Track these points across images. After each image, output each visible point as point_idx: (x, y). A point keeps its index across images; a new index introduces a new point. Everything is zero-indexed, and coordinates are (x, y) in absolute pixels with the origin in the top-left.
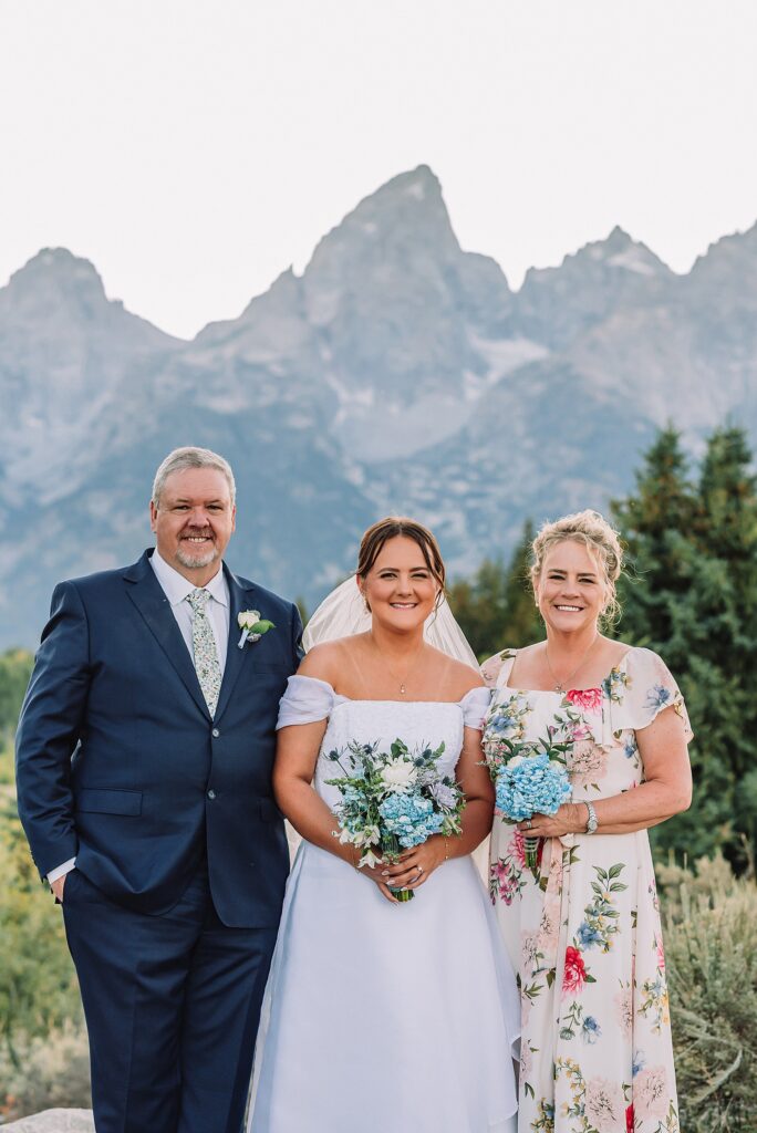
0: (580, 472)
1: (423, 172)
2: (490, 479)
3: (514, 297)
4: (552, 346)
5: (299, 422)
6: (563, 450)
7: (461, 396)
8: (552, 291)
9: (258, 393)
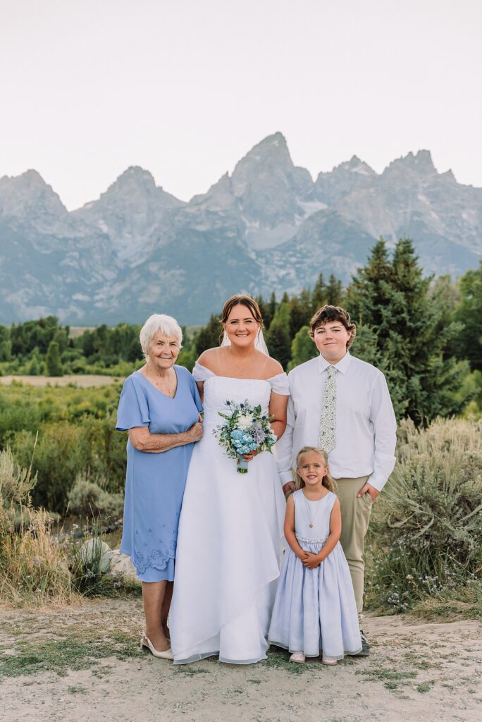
0: (340, 253)
1: (279, 134)
2: (305, 256)
3: (314, 185)
4: (329, 204)
5: (231, 235)
6: (333, 245)
7: (293, 224)
8: (329, 182)
9: (215, 223)
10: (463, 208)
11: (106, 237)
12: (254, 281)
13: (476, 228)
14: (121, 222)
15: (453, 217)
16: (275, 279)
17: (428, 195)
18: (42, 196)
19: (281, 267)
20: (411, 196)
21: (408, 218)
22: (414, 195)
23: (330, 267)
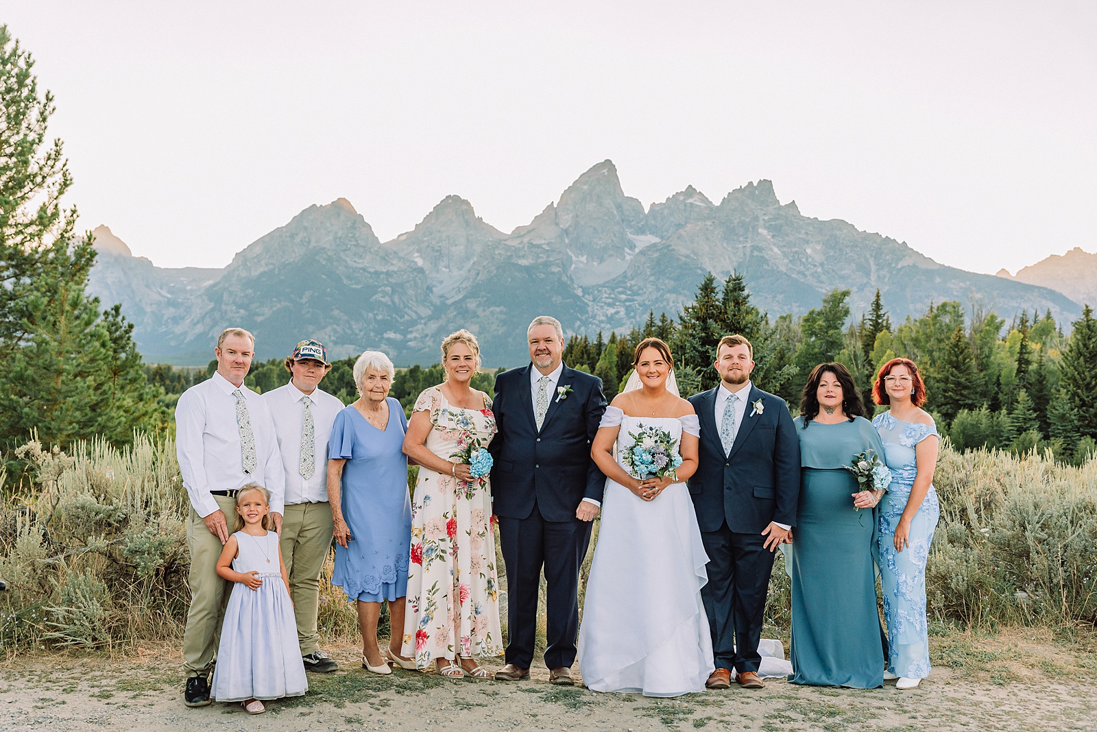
0: (673, 291)
1: (608, 162)
2: (635, 294)
3: (646, 216)
4: (662, 238)
5: (556, 270)
6: (667, 281)
7: (624, 259)
8: (662, 214)
9: (538, 257)
10: (808, 242)
11: (421, 270)
12: (579, 319)
13: (822, 264)
14: (437, 255)
15: (796, 252)
16: (604, 318)
17: (769, 228)
18: (353, 227)
19: (609, 305)
20: (750, 229)
21: (748, 253)
22: (755, 228)
23: (662, 306)
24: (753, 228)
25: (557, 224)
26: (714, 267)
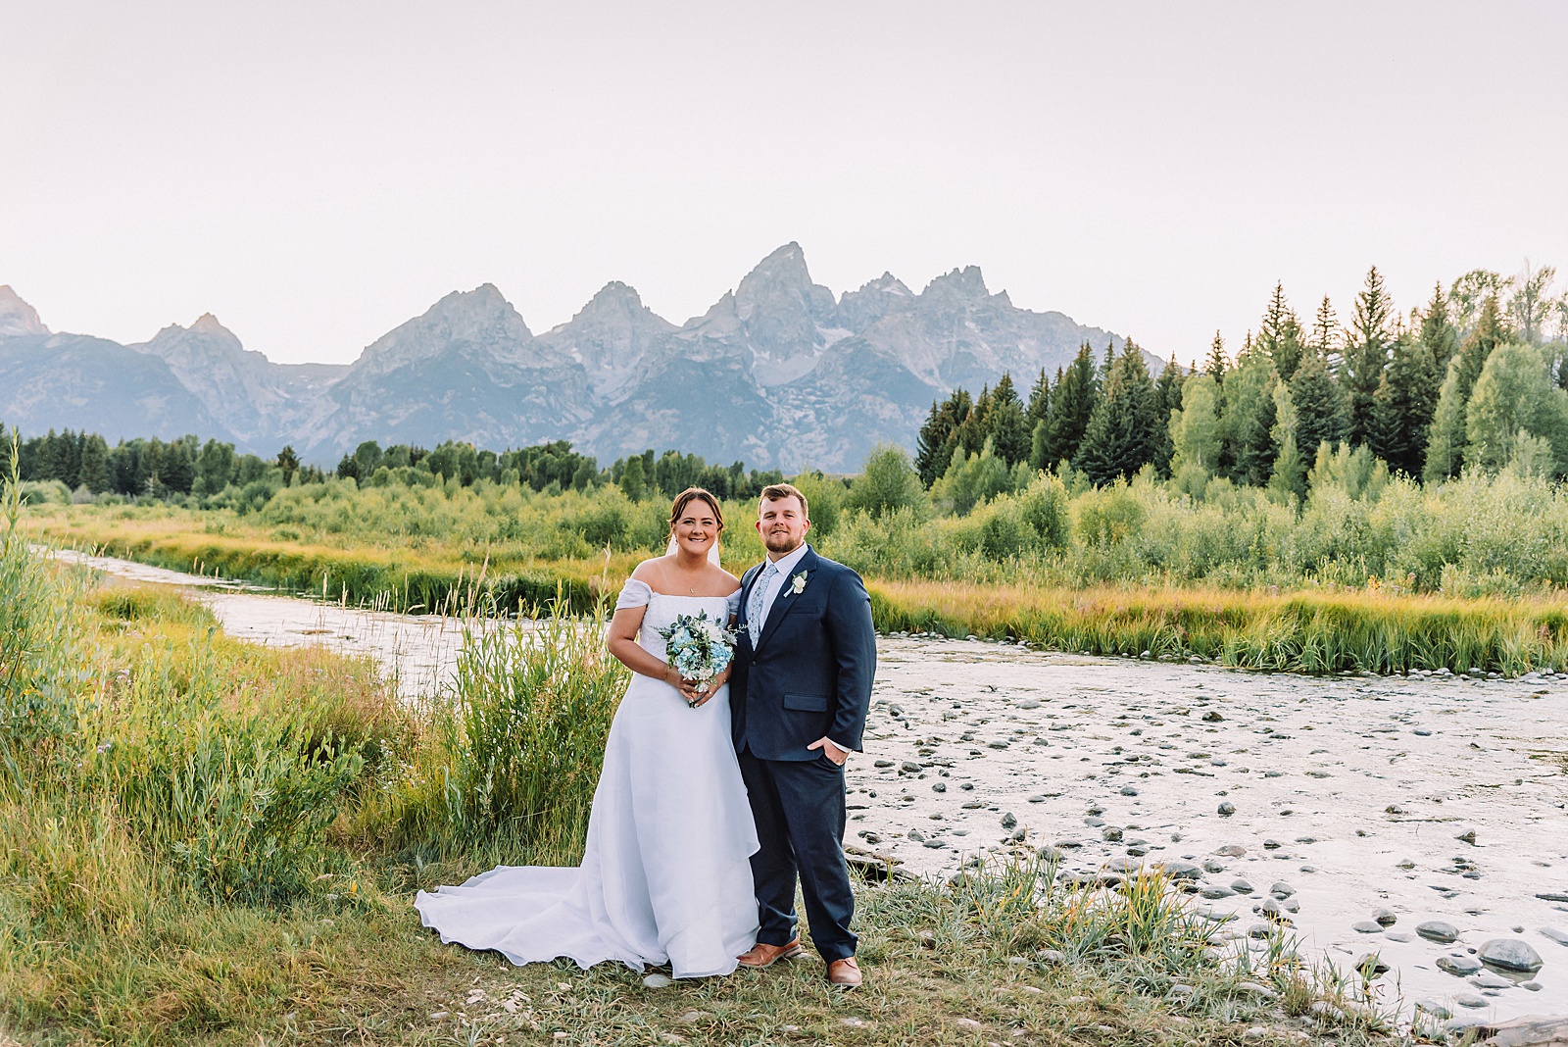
0: (870, 392)
1: (794, 245)
2: (827, 395)
3: (837, 307)
4: (855, 332)
5: (736, 367)
6: (862, 381)
7: (812, 355)
8: (855, 303)
9: (715, 353)
10: (1020, 337)
11: (580, 367)
12: (763, 424)
13: (1036, 363)
14: (598, 351)
15: (1007, 349)
16: (791, 423)
17: (976, 321)
18: (501, 317)
19: (797, 407)
20: (956, 322)
21: (954, 351)
22: (961, 320)
23: (856, 409)
24: (959, 321)
25: (736, 316)
26: (916, 365)
